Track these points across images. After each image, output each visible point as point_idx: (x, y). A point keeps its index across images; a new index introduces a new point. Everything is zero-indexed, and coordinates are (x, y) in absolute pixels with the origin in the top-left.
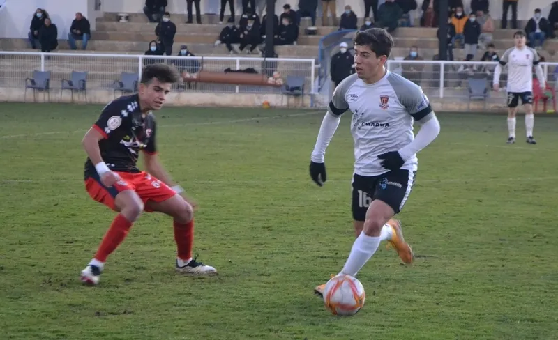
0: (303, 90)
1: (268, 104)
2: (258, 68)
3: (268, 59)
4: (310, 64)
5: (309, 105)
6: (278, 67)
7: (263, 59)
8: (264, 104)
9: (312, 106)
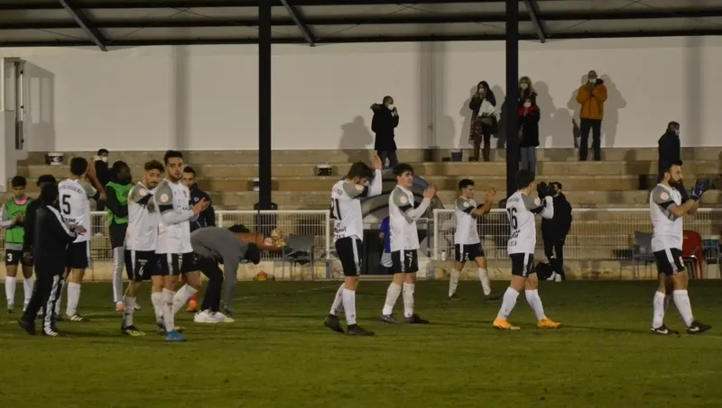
0: (312, 255)
1: (266, 275)
2: (250, 225)
3: (262, 212)
4: (323, 217)
5: (324, 276)
6: (278, 222)
7: (256, 212)
8: (258, 275)
9: (328, 276)
